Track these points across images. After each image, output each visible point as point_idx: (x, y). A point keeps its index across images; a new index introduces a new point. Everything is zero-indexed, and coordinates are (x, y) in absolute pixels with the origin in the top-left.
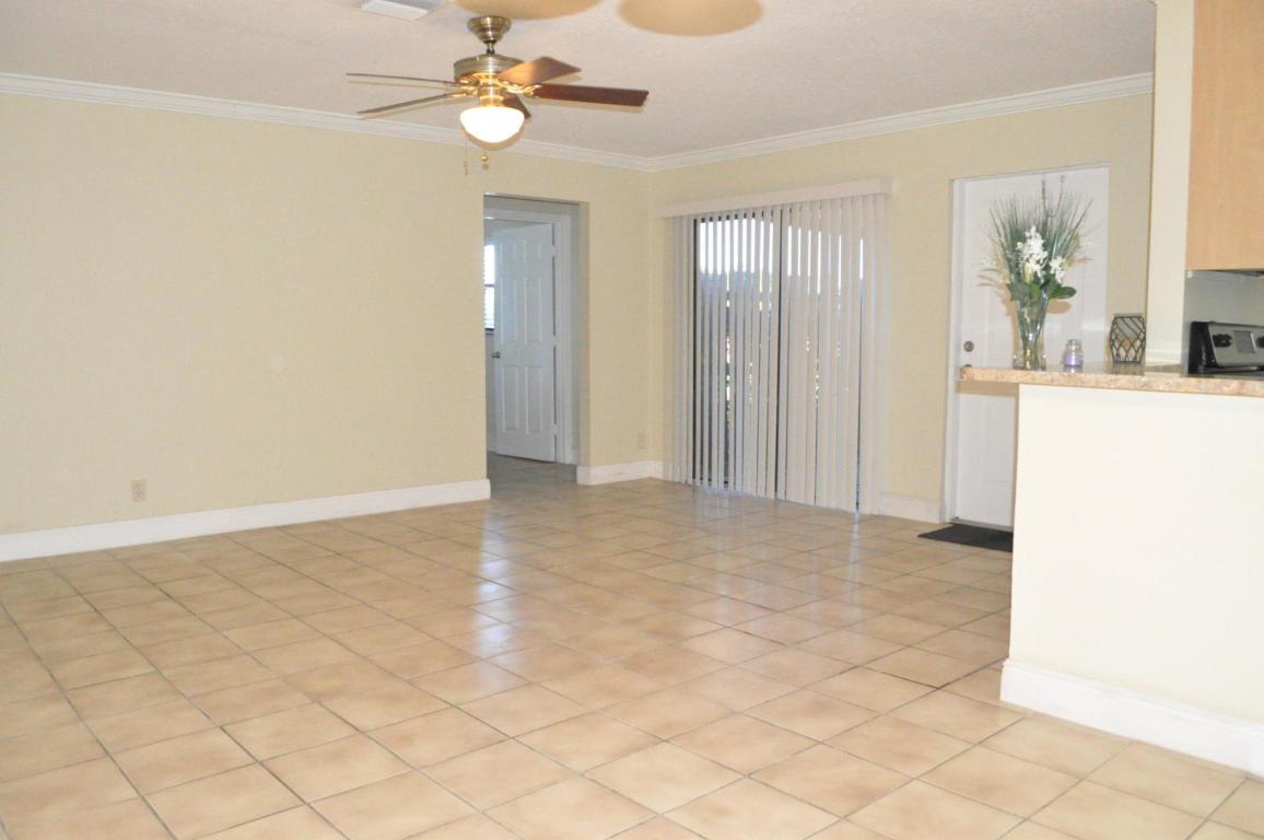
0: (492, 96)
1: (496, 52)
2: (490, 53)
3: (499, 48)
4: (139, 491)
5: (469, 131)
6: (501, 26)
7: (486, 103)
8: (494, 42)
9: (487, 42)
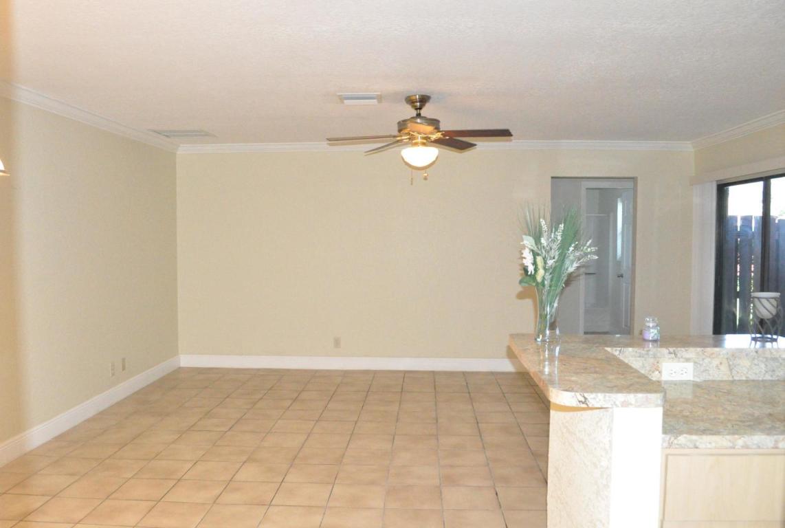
0: (419, 140)
1: (422, 115)
2: (419, 115)
3: (424, 112)
4: (337, 343)
5: (406, 160)
6: (424, 100)
7: (416, 144)
8: (420, 109)
9: (416, 109)
